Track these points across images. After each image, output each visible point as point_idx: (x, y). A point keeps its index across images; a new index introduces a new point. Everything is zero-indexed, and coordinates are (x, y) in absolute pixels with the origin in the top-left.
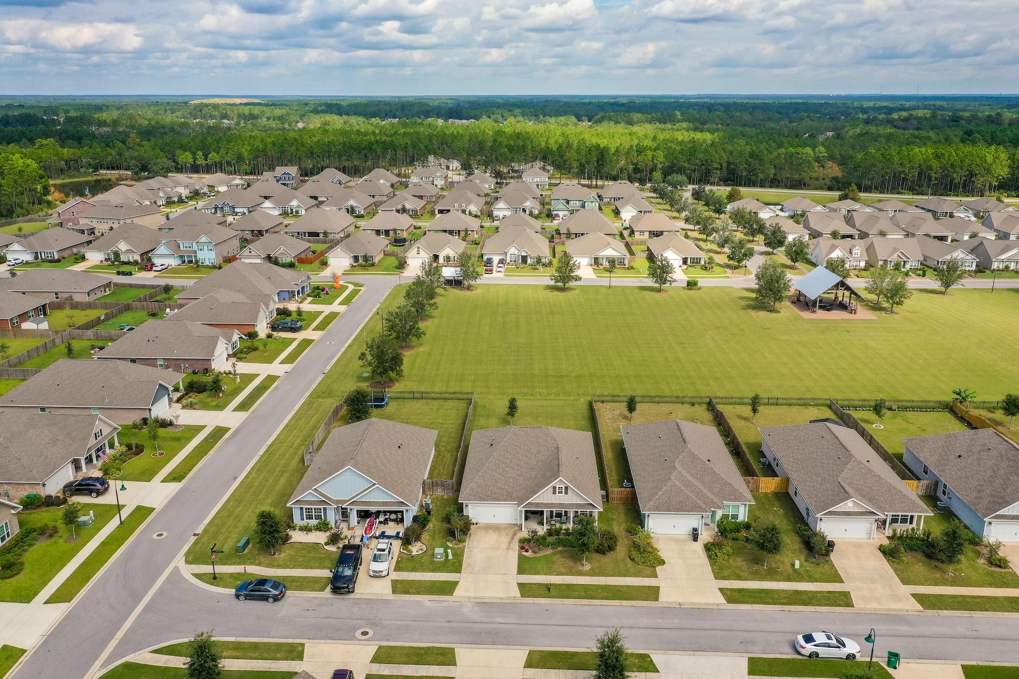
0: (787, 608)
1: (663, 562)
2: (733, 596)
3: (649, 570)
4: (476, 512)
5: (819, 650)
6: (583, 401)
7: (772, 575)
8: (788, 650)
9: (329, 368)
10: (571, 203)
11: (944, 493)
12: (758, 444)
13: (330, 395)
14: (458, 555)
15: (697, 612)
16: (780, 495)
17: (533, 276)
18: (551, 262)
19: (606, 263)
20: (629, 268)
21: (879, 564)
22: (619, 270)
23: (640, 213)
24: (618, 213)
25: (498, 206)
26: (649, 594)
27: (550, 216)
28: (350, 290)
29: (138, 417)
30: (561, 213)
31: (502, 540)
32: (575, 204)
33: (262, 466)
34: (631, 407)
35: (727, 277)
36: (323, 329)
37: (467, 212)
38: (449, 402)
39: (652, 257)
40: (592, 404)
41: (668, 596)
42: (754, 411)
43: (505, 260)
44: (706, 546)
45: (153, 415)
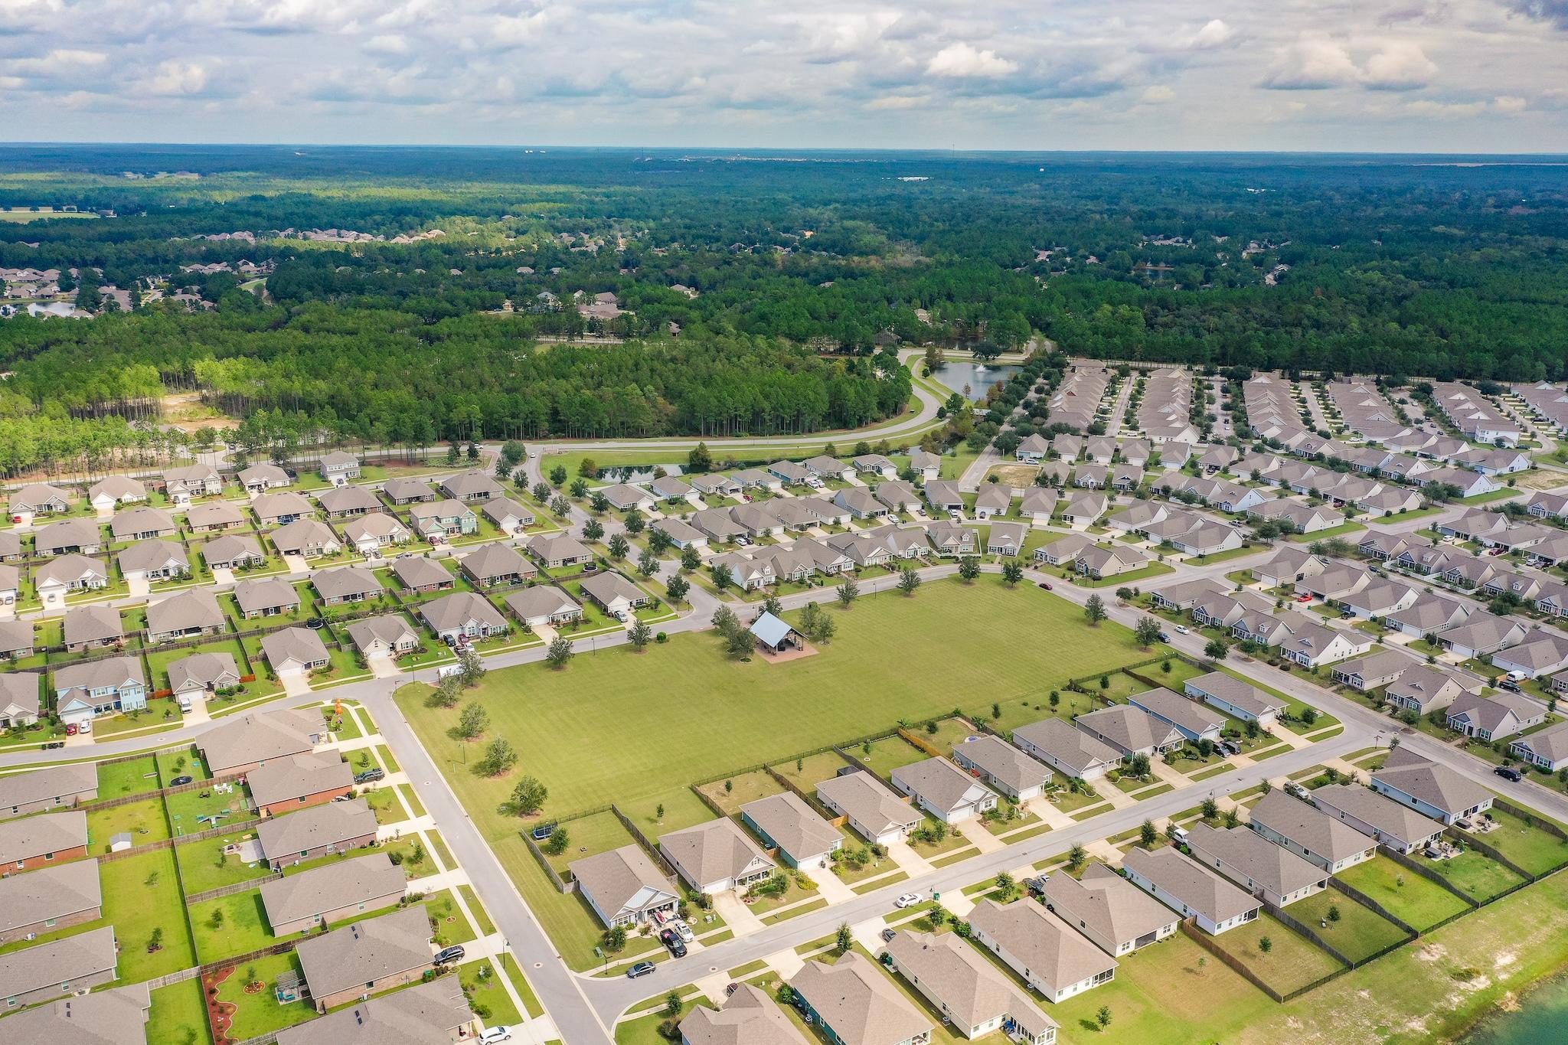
1: (817, 885)
2: (860, 891)
3: (813, 891)
4: (708, 890)
5: (909, 902)
6: (684, 788)
7: (868, 874)
8: (895, 907)
9: (463, 809)
10: (444, 521)
11: (921, 801)
12: (815, 794)
13: (504, 836)
14: (718, 916)
15: (849, 904)
16: (848, 827)
17: (507, 651)
18: (512, 629)
19: (562, 619)
20: (587, 621)
21: (910, 852)
22: (581, 627)
23: (521, 522)
24: (495, 524)
25: (362, 538)
26: (823, 903)
27: (422, 540)
28: (351, 710)
29: (395, 900)
30: (438, 535)
31: (732, 900)
32: (448, 522)
33: (536, 904)
34: (728, 787)
35: (676, 617)
36: (398, 770)
37: (325, 551)
38: (598, 816)
39: (594, 600)
40: (692, 789)
41: (831, 901)
42: (800, 769)
43: (464, 635)
44: (831, 869)
45: (407, 893)
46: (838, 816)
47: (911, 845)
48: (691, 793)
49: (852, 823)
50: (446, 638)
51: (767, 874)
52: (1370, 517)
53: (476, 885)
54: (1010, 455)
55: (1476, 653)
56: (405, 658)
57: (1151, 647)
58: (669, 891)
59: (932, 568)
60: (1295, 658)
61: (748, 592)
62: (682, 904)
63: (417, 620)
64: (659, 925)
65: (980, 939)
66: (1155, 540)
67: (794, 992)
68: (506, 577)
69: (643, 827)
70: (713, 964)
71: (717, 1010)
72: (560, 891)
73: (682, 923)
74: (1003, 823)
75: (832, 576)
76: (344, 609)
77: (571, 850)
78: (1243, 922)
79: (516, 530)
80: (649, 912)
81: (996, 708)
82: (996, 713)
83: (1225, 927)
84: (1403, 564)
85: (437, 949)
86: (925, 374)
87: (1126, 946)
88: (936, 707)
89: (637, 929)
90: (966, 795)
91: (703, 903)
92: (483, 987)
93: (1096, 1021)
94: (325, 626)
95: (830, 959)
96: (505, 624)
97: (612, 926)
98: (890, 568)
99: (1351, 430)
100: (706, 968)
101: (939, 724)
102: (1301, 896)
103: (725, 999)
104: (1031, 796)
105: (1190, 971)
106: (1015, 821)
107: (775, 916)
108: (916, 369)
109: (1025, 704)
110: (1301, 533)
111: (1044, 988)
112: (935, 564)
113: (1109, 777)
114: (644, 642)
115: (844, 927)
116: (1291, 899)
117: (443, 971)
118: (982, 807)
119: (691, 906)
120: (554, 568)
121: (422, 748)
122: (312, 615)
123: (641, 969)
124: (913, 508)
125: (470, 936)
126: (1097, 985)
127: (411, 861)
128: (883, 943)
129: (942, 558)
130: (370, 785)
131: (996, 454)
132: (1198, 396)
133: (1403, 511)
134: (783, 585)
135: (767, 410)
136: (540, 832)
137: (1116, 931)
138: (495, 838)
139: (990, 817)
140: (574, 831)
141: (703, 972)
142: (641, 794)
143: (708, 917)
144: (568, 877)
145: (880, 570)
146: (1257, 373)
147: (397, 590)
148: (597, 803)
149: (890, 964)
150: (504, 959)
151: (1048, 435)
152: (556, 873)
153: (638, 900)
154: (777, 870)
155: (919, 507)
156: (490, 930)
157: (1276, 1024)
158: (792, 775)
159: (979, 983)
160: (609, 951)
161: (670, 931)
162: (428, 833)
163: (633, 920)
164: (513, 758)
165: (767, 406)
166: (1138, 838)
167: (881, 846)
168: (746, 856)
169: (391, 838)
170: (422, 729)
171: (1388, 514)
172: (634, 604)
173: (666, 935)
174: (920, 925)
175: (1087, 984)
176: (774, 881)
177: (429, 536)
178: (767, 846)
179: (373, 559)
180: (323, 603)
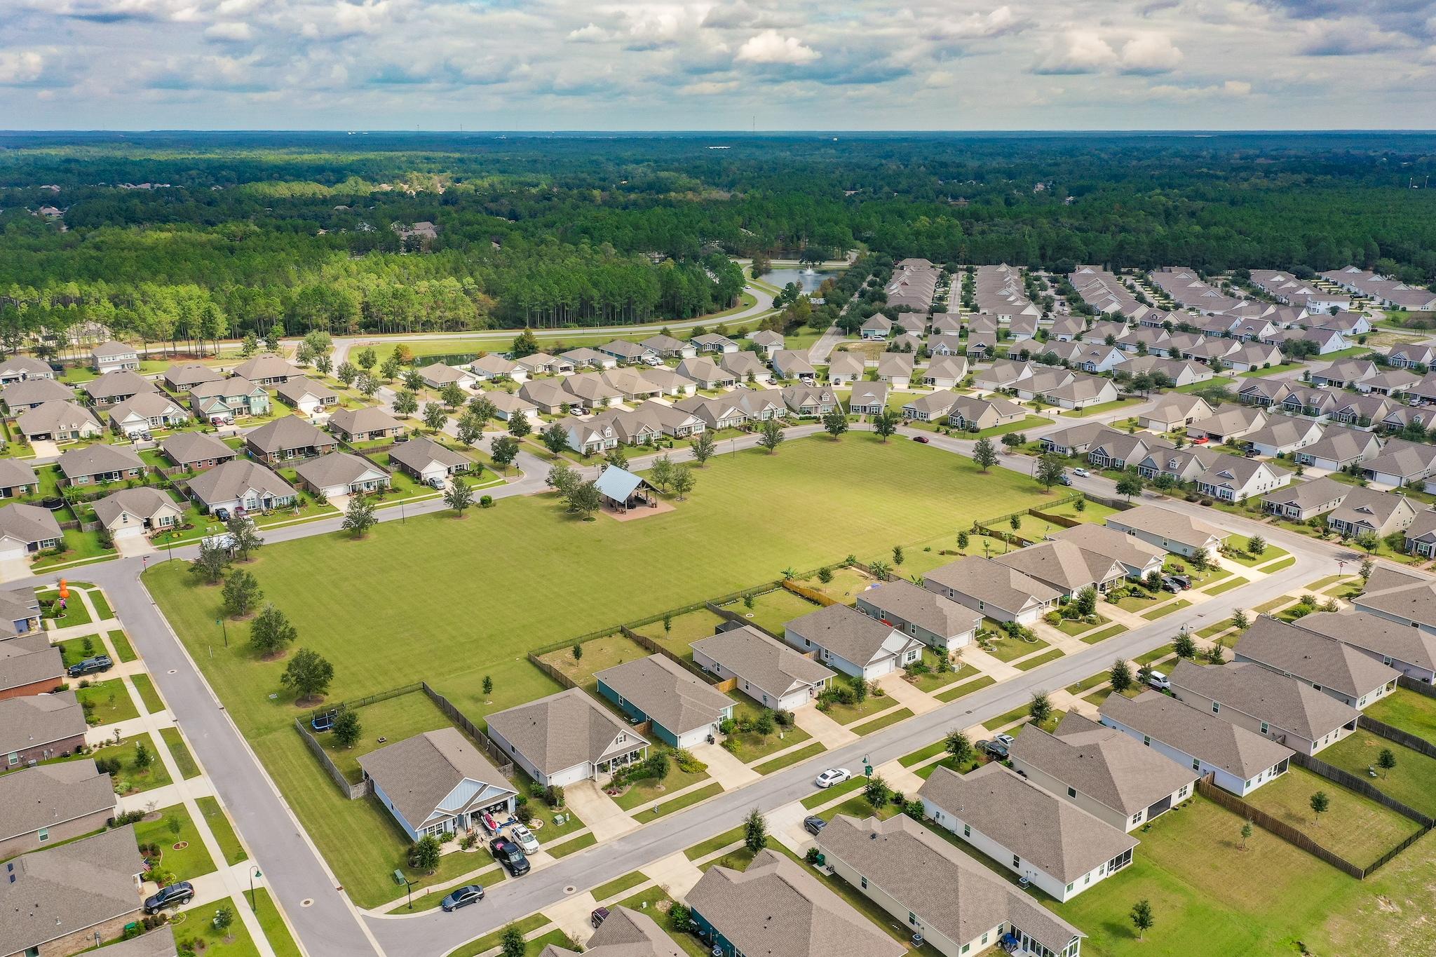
0: (795, 765)
1: (706, 766)
2: (764, 770)
3: (702, 775)
5: (833, 781)
6: (519, 659)
7: (772, 749)
8: (816, 788)
9: (217, 700)
10: (229, 401)
11: (827, 656)
12: (690, 657)
13: (269, 729)
14: (572, 815)
15: (751, 788)
16: (736, 692)
17: (295, 523)
18: (303, 500)
19: (365, 489)
20: (396, 490)
21: (822, 717)
22: (387, 496)
23: (322, 401)
24: (291, 404)
25: (127, 420)
26: (716, 789)
27: (203, 421)
28: (83, 594)
29: (101, 821)
30: (222, 416)
31: (591, 793)
32: (235, 402)
33: (308, 816)
34: (577, 654)
35: (504, 482)
36: (134, 658)
37: (82, 434)
38: (404, 698)
39: (405, 470)
40: (532, 660)
41: (728, 785)
42: (667, 629)
43: (241, 508)
44: (722, 744)
45: (116, 813)
46: (721, 680)
47: (824, 709)
48: (528, 665)
49: (742, 687)
50: (218, 512)
51: (636, 755)
52: (1236, 373)
53: (225, 796)
54: (853, 334)
55: (1404, 481)
56: (163, 537)
57: (1052, 489)
58: (501, 786)
59: (792, 429)
60: (1214, 493)
61: (587, 456)
62: (520, 803)
63: (185, 495)
64: (489, 833)
65: (939, 821)
66: (1026, 396)
67: (692, 914)
68: (300, 450)
69: (465, 708)
70: (569, 882)
71: (579, 950)
72: (345, 795)
73: (521, 828)
74: (933, 677)
75: (681, 438)
76: (95, 488)
77: (364, 742)
78: (1274, 777)
79: (317, 410)
80: (474, 816)
81: (898, 552)
82: (898, 558)
83: (1255, 785)
84: (1288, 408)
85: (152, 889)
86: (755, 276)
87: (1137, 818)
88: (823, 558)
89: (456, 841)
90: (885, 645)
91: (551, 798)
92: (219, 942)
93: (1130, 924)
94: (66, 506)
95: (737, 863)
96: (296, 494)
97: (419, 836)
98: (747, 429)
99: (1186, 307)
100: (559, 890)
101: (833, 573)
102: (1332, 741)
103: (591, 932)
104: (961, 644)
105: (1228, 844)
106: (947, 675)
107: (652, 810)
108: (746, 272)
109: (927, 550)
110: (1172, 387)
111: (1045, 881)
112: (794, 425)
113: (1049, 620)
114: (464, 505)
115: (754, 816)
116: (1322, 746)
117: (157, 923)
118: (905, 660)
119: (532, 803)
120: (360, 441)
121: (172, 632)
122: (52, 495)
123: (462, 897)
124: (762, 378)
125: (207, 866)
126: (1112, 873)
127: (131, 770)
128: (808, 837)
129: (801, 419)
130: (89, 678)
131: (839, 334)
132: (1029, 286)
133: (1267, 366)
134: (626, 448)
135: (596, 298)
136: (321, 721)
137: (1124, 798)
138: (257, 734)
139: (914, 671)
140: (367, 718)
141: (555, 895)
142: (462, 669)
143: (559, 818)
144: (358, 776)
145: (732, 432)
146: (1081, 267)
147: (164, 468)
148: (403, 682)
149: (822, 863)
150: (255, 898)
151: (891, 316)
152: (339, 772)
153: (456, 799)
154: (648, 750)
155: (768, 377)
156: (236, 856)
157: (1365, 909)
158: (658, 637)
159: (962, 880)
160: (414, 874)
161: (504, 839)
162: (165, 733)
163: (450, 829)
164: (292, 634)
165: (595, 293)
166: (1107, 684)
167: (784, 712)
168: (608, 734)
169: (109, 742)
170: (173, 611)
171: (1253, 369)
172: (453, 470)
173: (499, 846)
174: (853, 808)
175: (1102, 872)
176: (647, 764)
177: (212, 416)
178: (633, 720)
179: (140, 441)
180: (68, 483)
